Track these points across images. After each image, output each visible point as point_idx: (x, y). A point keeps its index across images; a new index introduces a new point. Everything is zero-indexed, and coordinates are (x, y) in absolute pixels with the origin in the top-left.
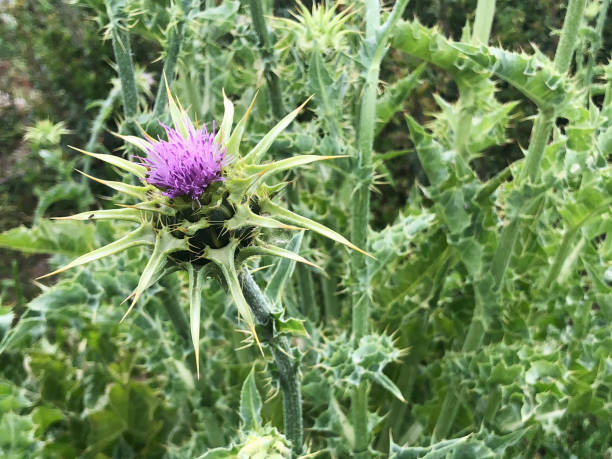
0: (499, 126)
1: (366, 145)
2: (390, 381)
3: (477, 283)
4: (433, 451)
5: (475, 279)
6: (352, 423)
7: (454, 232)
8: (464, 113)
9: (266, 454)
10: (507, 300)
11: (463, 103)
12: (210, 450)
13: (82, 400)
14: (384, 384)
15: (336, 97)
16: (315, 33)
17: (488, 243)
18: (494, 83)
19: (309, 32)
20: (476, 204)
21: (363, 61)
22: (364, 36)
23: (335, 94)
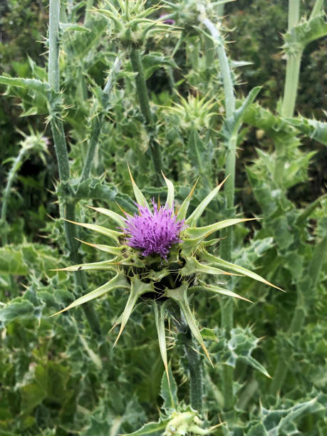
0: (302, 169)
1: (230, 193)
2: (257, 362)
3: (300, 283)
4: (292, 412)
5: (298, 281)
6: (220, 390)
7: (282, 248)
8: (279, 161)
9: (187, 426)
10: (320, 294)
11: (278, 154)
12: (145, 425)
13: (14, 377)
14: (254, 365)
15: (206, 160)
16: (192, 116)
17: (306, 254)
18: (298, 139)
19: (187, 115)
20: (296, 227)
21: (225, 134)
22: (225, 117)
23: (206, 158)
